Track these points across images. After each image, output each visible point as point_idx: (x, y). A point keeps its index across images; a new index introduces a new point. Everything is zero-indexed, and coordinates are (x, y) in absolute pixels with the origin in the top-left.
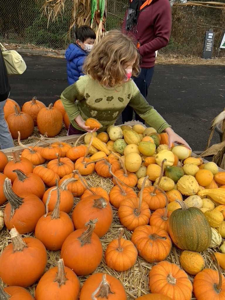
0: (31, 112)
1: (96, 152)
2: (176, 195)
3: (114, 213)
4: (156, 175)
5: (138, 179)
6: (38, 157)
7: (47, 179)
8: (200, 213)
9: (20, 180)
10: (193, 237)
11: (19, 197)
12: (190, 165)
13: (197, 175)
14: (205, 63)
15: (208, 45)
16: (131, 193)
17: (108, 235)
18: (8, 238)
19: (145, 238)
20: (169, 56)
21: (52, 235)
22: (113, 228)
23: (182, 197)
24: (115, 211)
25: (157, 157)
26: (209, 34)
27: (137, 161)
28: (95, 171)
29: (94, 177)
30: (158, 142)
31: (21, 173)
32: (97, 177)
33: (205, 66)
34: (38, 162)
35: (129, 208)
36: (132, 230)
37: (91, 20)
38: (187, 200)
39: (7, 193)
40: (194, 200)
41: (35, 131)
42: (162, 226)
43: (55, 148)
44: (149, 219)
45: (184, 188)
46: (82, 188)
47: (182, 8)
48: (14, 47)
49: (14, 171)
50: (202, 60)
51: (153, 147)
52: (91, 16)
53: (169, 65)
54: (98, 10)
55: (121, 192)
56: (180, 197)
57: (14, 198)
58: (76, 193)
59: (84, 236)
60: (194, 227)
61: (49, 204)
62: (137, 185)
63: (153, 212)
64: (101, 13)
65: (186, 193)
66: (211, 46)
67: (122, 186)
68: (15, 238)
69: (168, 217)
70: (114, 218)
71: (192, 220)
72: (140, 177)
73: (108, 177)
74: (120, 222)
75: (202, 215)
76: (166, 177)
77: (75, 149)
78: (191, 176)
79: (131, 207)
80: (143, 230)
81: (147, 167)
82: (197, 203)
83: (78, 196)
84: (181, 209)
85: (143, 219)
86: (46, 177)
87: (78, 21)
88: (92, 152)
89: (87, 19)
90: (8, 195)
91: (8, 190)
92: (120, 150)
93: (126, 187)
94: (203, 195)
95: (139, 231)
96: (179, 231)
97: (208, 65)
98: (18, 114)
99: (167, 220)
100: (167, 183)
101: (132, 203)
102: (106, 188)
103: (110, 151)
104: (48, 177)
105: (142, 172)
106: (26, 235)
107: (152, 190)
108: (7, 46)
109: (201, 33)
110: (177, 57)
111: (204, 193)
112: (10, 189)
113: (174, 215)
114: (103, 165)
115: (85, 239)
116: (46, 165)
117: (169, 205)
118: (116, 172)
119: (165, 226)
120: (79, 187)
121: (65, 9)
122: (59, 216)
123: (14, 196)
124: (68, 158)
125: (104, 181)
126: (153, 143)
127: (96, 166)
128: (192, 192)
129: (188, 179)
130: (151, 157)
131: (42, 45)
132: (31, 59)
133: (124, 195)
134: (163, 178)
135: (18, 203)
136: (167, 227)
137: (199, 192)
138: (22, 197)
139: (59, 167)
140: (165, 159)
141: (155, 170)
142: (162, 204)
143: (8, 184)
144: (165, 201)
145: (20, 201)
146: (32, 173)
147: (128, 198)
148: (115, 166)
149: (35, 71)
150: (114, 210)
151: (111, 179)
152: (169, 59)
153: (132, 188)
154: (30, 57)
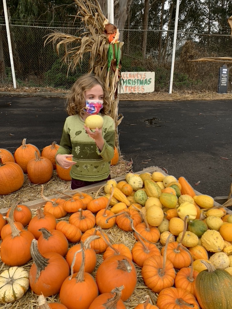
0: (51, 156)
1: (116, 203)
2: (200, 252)
3: (138, 272)
4: (180, 230)
5: (161, 233)
6: (61, 210)
7: (70, 236)
8: (227, 276)
9: (45, 238)
10: (222, 304)
11: (44, 258)
12: (213, 218)
13: (222, 230)
14: (221, 98)
15: (223, 80)
16: (155, 250)
17: (133, 298)
18: (33, 301)
19: (171, 303)
20: (184, 92)
21: (77, 300)
22: (137, 289)
23: (207, 254)
24: (139, 270)
25: (179, 211)
26: (224, 70)
27: (159, 215)
28: (116, 224)
29: (115, 230)
30: (179, 192)
31: (46, 232)
32: (119, 230)
33: (221, 100)
34: (60, 216)
35: (153, 268)
36: (158, 292)
37: (108, 68)
38: (213, 258)
39: (34, 255)
40: (221, 258)
41: (54, 175)
42: (189, 288)
43: (77, 201)
44: (175, 280)
45: (209, 245)
46: (105, 245)
47: (194, 46)
48: (34, 90)
49: (39, 230)
50: (217, 95)
51: (174, 200)
52: (108, 64)
53: (184, 101)
54: (114, 59)
55: (144, 248)
56: (205, 254)
57: (40, 260)
58: (98, 249)
59: (110, 303)
60: (222, 292)
61: (74, 266)
62: (159, 240)
63: (178, 271)
64: (117, 61)
65: (212, 250)
66: (226, 81)
67: (144, 242)
68: (43, 306)
69: (194, 277)
70: (138, 278)
71: (220, 284)
72: (162, 231)
73: (130, 231)
74: (144, 283)
75: (230, 279)
76: (189, 232)
77: (96, 202)
78: (215, 231)
79: (155, 267)
80: (169, 293)
81: (169, 220)
82: (224, 262)
83: (101, 252)
84: (207, 270)
85: (168, 280)
86: (69, 234)
87: (95, 70)
88: (113, 203)
89: (104, 67)
90: (35, 256)
91: (35, 252)
92: (141, 201)
93: (149, 243)
94: (229, 252)
95: (164, 294)
96: (207, 297)
97: (224, 100)
98: (39, 159)
99: (193, 282)
100: (191, 239)
101: (156, 263)
102: (128, 243)
103: (130, 201)
104: (71, 234)
105: (164, 226)
106: (50, 298)
107: (176, 247)
108: (28, 89)
109: (214, 68)
110: (192, 93)
111: (230, 250)
112: (36, 251)
113: (201, 278)
114: (125, 218)
115: (111, 306)
116: (67, 218)
117: (195, 263)
118: (138, 226)
119: (191, 289)
120: (101, 244)
121: (83, 60)
122: (84, 279)
123: (40, 258)
124: (89, 210)
125: (126, 235)
126: (174, 195)
127: (117, 220)
128: (217, 249)
129: (212, 235)
130: (173, 209)
131: (60, 87)
132: (49, 101)
133: (147, 252)
134: (187, 233)
135: (44, 265)
136: (194, 289)
137: (225, 249)
138: (47, 257)
139: (81, 221)
140: (188, 215)
141: (178, 224)
142: (187, 262)
143: (35, 246)
144: (190, 258)
145: (45, 263)
146: (56, 229)
147: (151, 257)
148: (137, 219)
149: (53, 113)
150: (137, 269)
151: (133, 233)
152: (184, 95)
153: (155, 244)
154: (48, 99)
